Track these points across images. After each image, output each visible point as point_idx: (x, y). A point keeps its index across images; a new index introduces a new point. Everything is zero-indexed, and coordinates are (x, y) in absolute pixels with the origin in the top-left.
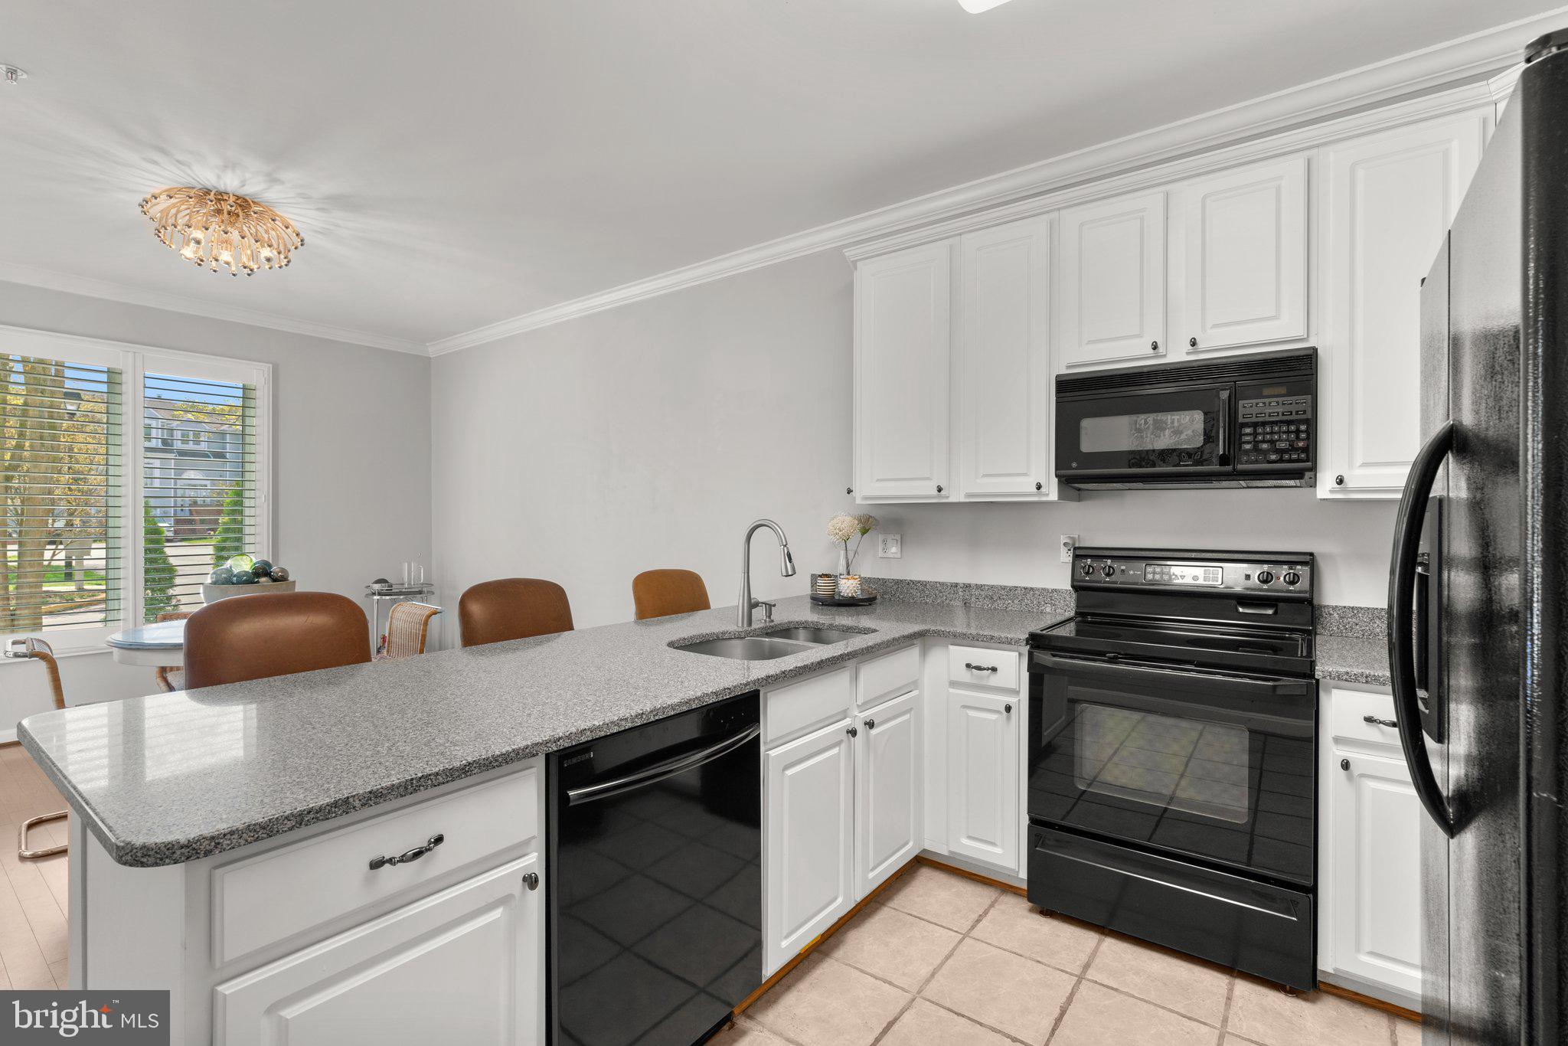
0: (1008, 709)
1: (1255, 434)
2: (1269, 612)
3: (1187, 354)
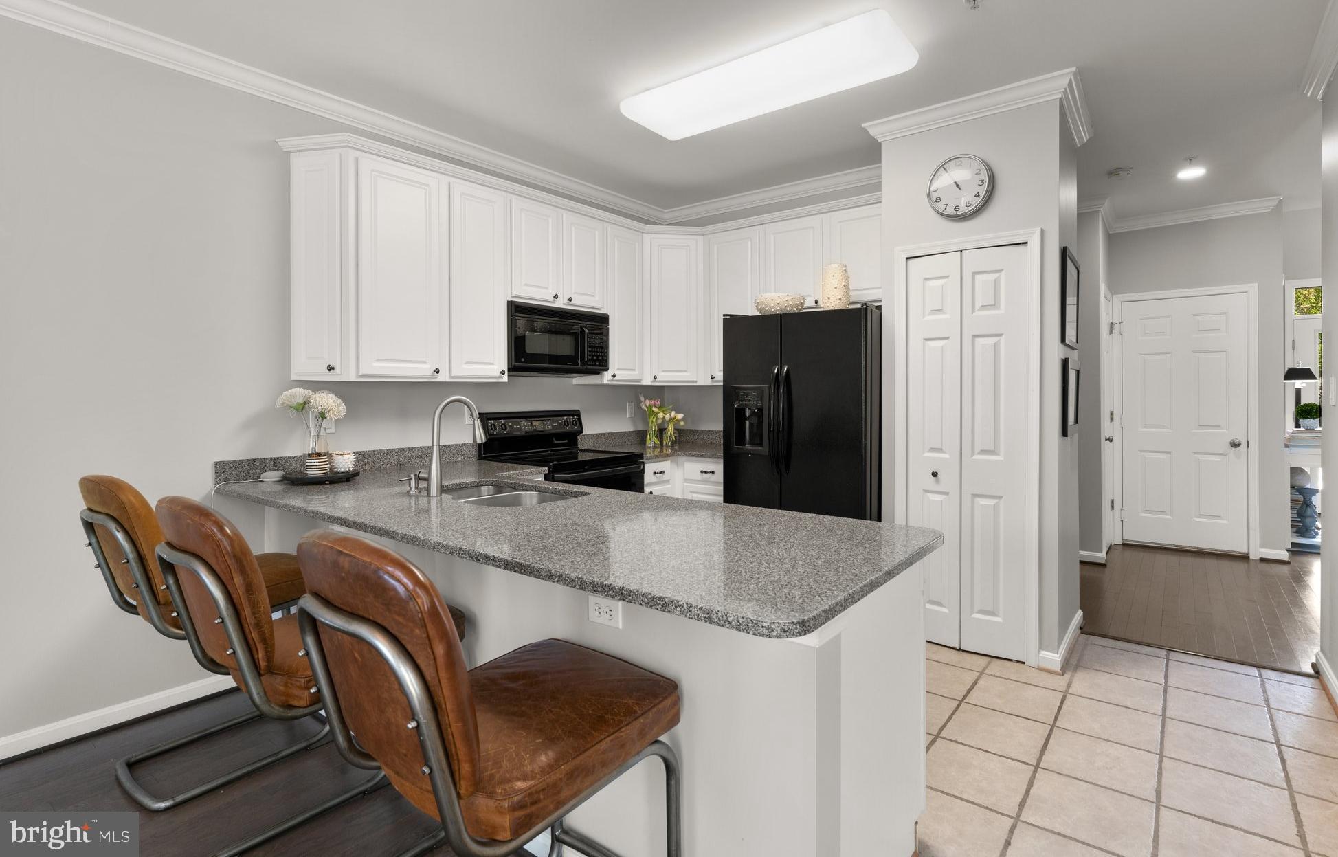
1: (592, 351)
2: (566, 441)
3: (564, 304)
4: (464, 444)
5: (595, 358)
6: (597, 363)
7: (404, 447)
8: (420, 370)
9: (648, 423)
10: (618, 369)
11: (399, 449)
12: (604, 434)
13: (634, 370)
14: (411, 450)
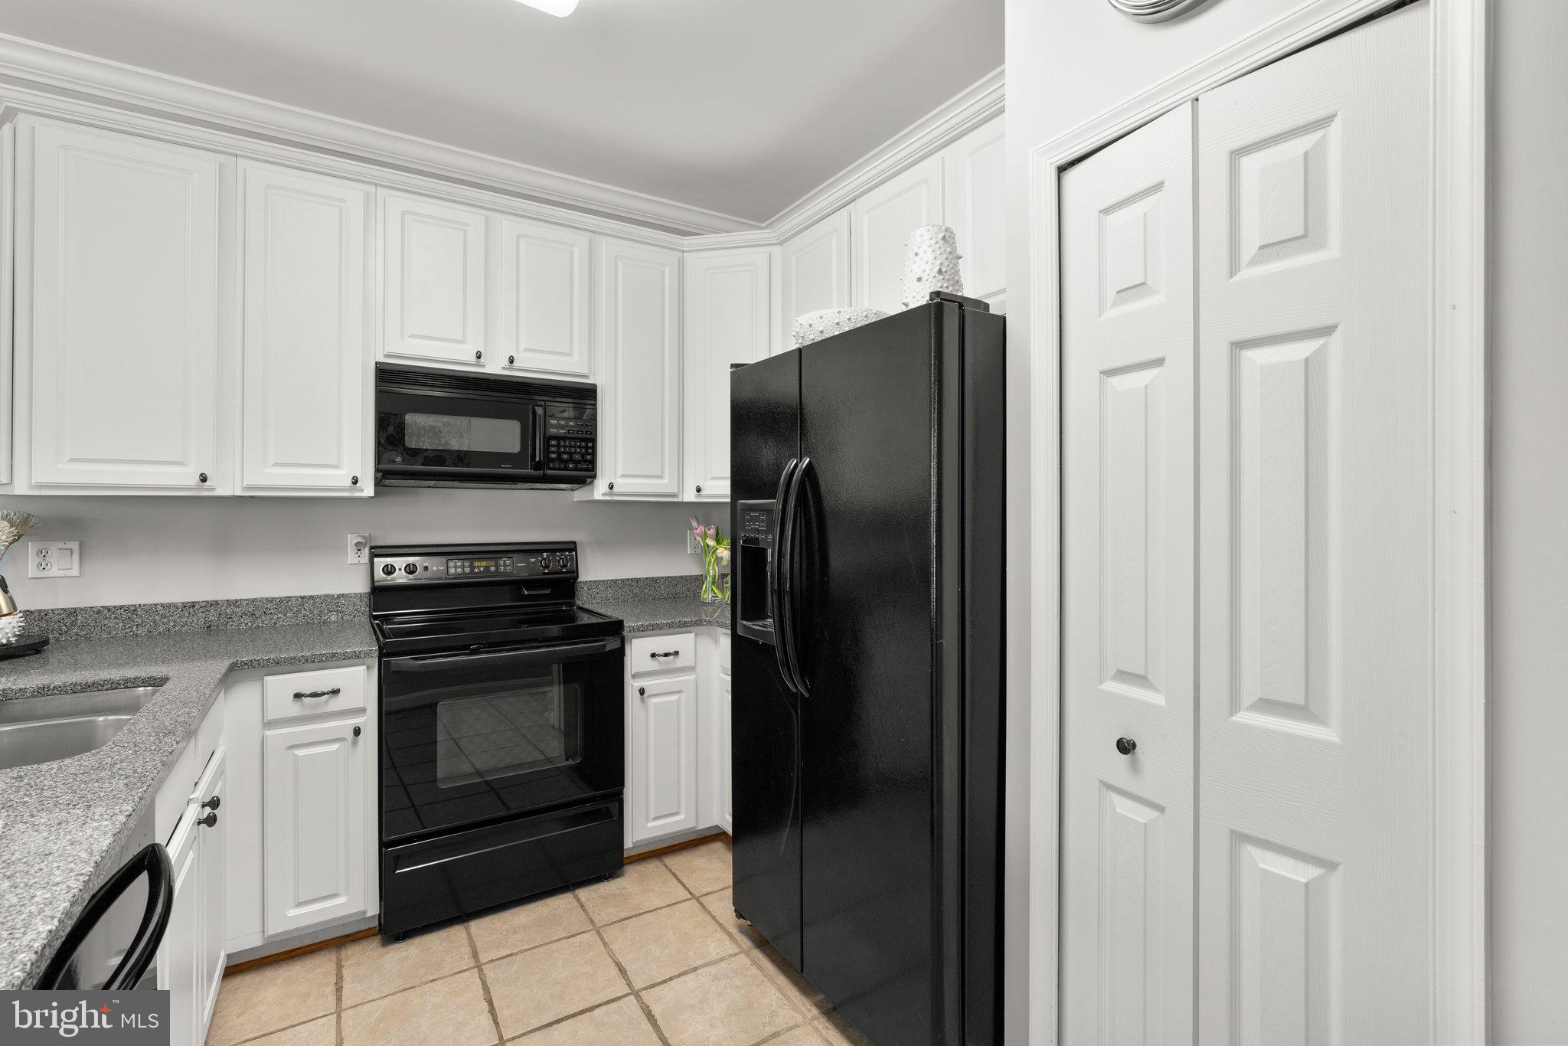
0: (357, 732)
1: (558, 446)
2: (548, 591)
3: (503, 368)
4: (343, 595)
5: (565, 456)
6: (571, 466)
7: (218, 598)
8: (179, 478)
9: (705, 563)
10: (623, 476)
11: (207, 602)
12: (637, 580)
13: (660, 477)
14: (235, 603)
